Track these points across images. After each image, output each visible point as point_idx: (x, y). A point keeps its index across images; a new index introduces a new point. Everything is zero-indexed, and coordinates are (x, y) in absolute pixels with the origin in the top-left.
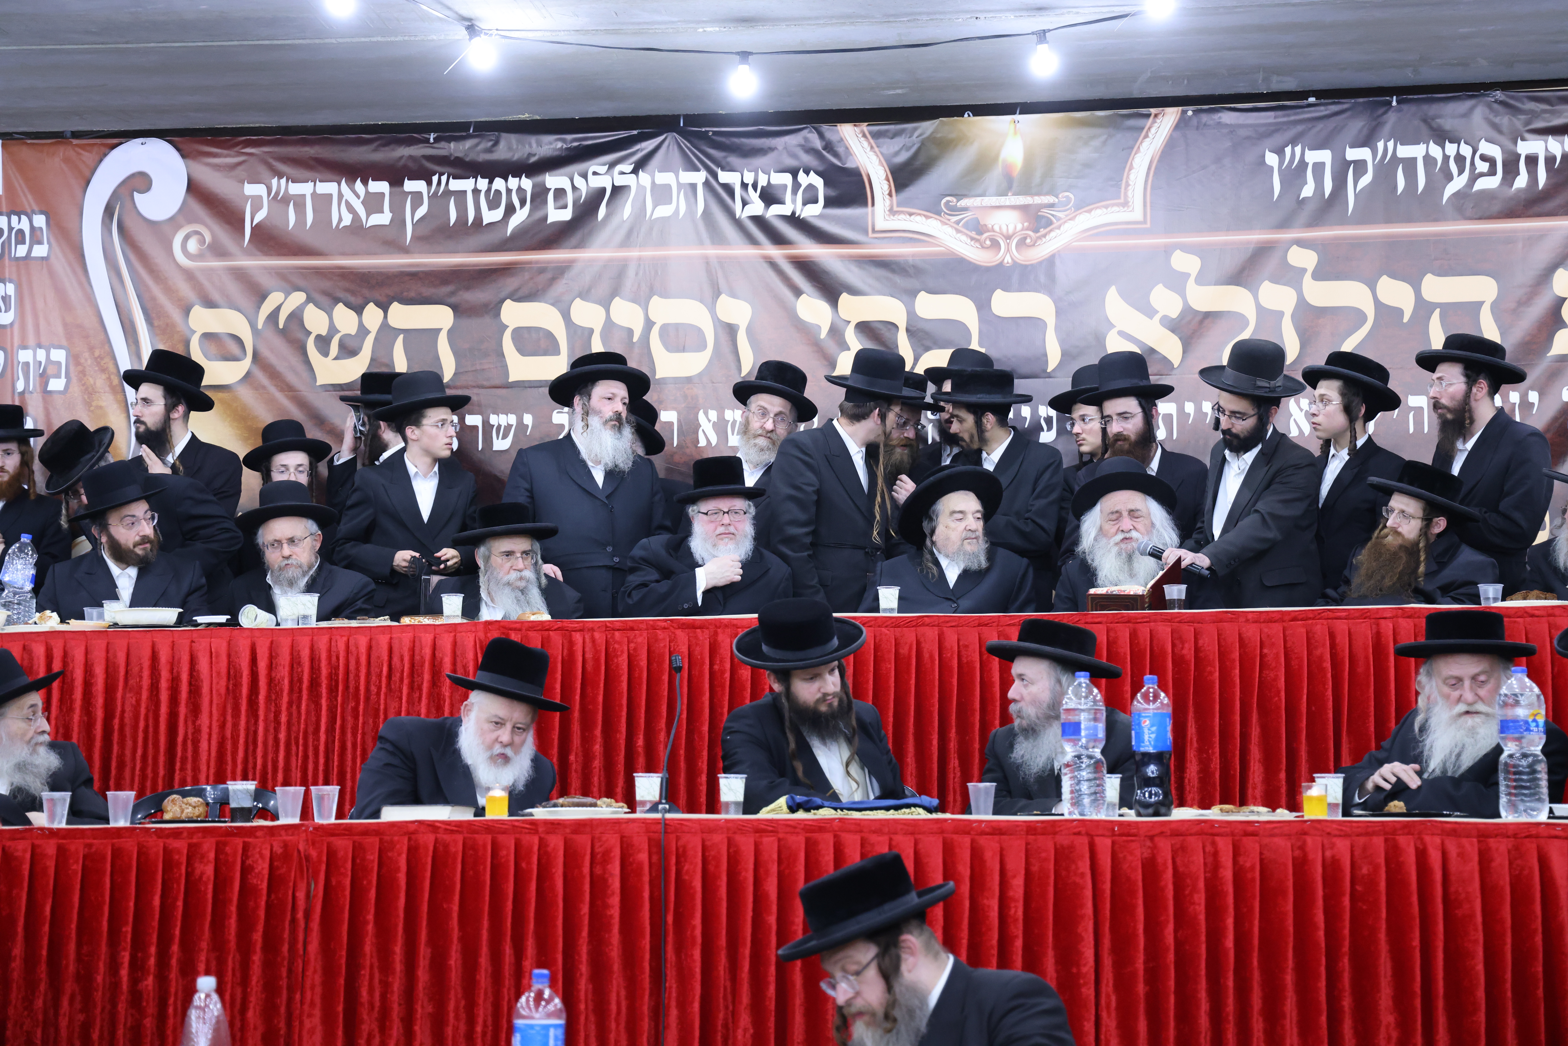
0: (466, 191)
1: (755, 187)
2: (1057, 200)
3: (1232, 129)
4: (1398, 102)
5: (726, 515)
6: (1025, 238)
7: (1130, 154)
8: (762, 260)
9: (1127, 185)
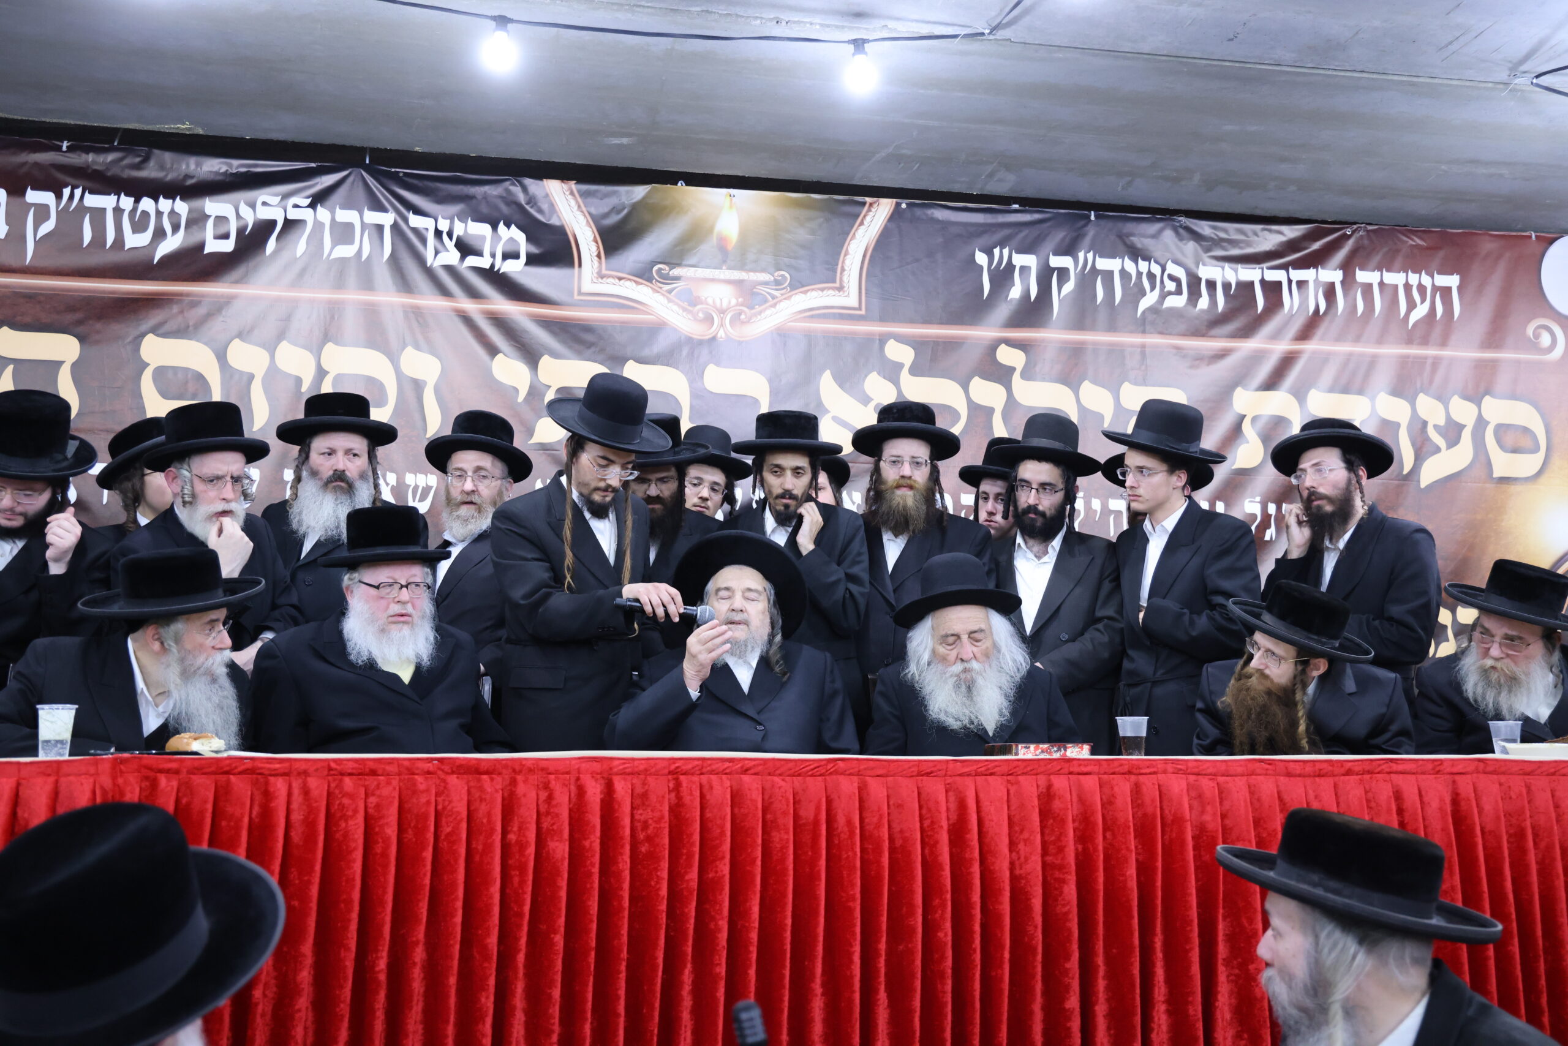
0: (105, 209)
1: (450, 235)
2: (772, 278)
3: (945, 224)
4: (1096, 216)
5: (404, 589)
6: (740, 314)
7: (846, 239)
8: (453, 314)
9: (843, 270)
